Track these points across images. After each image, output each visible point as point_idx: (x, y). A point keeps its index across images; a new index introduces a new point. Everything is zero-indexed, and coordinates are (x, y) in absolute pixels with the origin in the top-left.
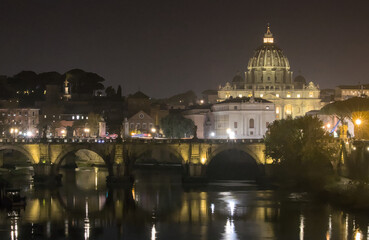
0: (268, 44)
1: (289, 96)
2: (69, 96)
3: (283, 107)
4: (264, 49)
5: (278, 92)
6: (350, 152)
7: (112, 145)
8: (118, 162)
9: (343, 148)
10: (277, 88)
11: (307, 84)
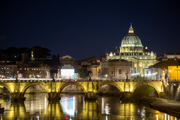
0: (131, 33)
1: (141, 58)
2: (33, 59)
3: (138, 64)
4: (129, 36)
5: (136, 57)
6: (166, 86)
7: (50, 83)
8: (53, 91)
9: (163, 84)
10: (135, 55)
11: (150, 53)
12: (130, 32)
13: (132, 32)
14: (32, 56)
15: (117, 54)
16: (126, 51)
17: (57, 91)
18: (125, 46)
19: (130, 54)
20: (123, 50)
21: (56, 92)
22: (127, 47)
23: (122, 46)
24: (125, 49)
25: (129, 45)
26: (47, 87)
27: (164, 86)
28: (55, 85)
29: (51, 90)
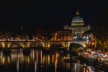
1: (83, 28)
3: (81, 31)
4: (77, 16)
10: (80, 26)
11: (88, 25)
12: (77, 14)
14: (22, 27)
16: (75, 24)
19: (77, 26)
20: (73, 24)
21: (27, 47)
22: (75, 22)
23: (73, 22)
24: (74, 24)
26: (23, 45)
28: (27, 43)
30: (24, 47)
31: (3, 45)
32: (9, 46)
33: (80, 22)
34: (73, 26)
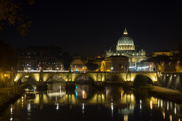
0: (125, 35)
1: (133, 55)
3: (131, 59)
4: (124, 37)
5: (129, 53)
6: (159, 76)
7: (67, 74)
8: (70, 80)
9: (157, 75)
11: (141, 50)
12: (124, 33)
13: (127, 33)
15: (115, 52)
16: (122, 49)
17: (73, 80)
18: (121, 44)
19: (125, 52)
20: (119, 48)
22: (122, 46)
23: (119, 45)
24: (120, 47)
25: (124, 44)
26: (65, 77)
27: (158, 77)
28: (71, 75)
29: (68, 79)
30: (67, 80)
31: (37, 78)
32: (45, 79)
33: (129, 46)
34: (119, 52)
